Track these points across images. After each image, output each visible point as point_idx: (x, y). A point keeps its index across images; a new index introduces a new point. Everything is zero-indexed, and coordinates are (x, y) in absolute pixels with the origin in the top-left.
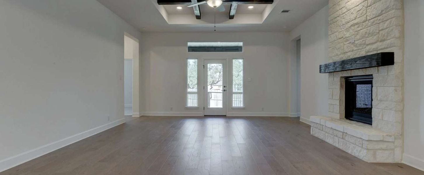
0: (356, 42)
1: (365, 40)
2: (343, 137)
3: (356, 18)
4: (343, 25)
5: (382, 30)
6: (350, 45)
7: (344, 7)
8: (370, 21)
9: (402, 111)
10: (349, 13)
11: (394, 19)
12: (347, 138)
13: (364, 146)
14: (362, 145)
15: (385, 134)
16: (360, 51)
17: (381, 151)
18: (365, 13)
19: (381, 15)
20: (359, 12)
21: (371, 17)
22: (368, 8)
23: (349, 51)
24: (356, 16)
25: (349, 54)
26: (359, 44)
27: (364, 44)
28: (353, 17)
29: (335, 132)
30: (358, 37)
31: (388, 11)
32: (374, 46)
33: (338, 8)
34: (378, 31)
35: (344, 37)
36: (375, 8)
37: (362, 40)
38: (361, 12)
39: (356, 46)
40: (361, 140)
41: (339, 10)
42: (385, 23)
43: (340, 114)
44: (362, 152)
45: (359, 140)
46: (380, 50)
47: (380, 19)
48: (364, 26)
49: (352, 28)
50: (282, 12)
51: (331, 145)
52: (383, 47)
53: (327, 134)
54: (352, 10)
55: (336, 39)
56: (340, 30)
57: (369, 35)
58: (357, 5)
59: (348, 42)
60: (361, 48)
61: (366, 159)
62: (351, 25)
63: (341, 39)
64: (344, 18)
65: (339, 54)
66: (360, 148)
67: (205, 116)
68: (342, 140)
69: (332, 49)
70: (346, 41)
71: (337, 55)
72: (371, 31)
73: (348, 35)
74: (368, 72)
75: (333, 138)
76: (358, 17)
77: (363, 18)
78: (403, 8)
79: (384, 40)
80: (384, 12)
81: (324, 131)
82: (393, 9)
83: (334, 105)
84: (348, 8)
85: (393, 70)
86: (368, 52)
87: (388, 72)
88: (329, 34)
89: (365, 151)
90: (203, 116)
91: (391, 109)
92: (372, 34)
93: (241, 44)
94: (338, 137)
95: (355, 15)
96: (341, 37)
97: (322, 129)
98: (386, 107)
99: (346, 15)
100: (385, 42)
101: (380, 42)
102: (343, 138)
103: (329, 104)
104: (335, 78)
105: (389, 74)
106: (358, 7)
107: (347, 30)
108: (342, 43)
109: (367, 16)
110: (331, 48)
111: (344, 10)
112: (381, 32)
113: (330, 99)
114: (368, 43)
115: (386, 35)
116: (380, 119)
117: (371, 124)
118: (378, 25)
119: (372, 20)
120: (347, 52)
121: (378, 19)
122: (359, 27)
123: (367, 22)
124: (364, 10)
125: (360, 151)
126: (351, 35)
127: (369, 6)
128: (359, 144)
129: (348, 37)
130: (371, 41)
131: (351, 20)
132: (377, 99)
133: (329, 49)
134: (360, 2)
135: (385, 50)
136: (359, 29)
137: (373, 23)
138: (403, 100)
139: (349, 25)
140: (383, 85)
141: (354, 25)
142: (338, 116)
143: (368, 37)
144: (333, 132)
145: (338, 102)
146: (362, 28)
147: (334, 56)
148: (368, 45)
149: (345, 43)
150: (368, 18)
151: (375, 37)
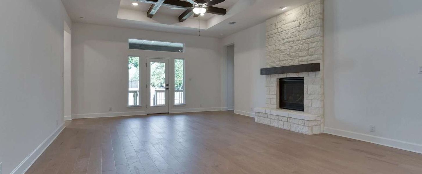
0: (291, 54)
1: (298, 53)
2: (287, 120)
3: (290, 38)
4: (280, 40)
5: (311, 48)
6: (285, 55)
7: (280, 28)
8: (301, 41)
9: (323, 101)
10: (284, 33)
11: (319, 42)
12: (291, 121)
13: (306, 125)
14: (305, 124)
15: (317, 116)
16: (294, 61)
17: (315, 127)
18: (298, 35)
19: (310, 38)
20: (293, 34)
21: (303, 38)
22: (300, 32)
23: (285, 60)
24: (291, 36)
25: (285, 62)
26: (293, 55)
27: (297, 56)
28: (287, 36)
29: (280, 118)
30: (292, 50)
31: (315, 37)
32: (305, 58)
33: (274, 27)
34: (308, 49)
35: (280, 49)
36: (305, 33)
37: (296, 53)
38: (294, 34)
39: (291, 57)
40: (303, 121)
41: (276, 30)
42: (313, 44)
43: (277, 105)
44: (304, 129)
45: (301, 121)
46: (309, 61)
47: (309, 41)
48: (297, 44)
49: (288, 44)
50: (229, 23)
51: (277, 127)
52: (312, 59)
53: (272, 120)
54: (287, 31)
55: (273, 50)
56: (277, 44)
57: (301, 50)
58: (291, 28)
59: (284, 53)
60: (295, 58)
61: (307, 133)
62: (287, 42)
63: (277, 51)
64: (280, 36)
65: (276, 61)
66: (303, 126)
67: (147, 114)
68: (287, 123)
69: (270, 57)
70: (282, 53)
71: (274, 62)
72: (302, 48)
73: (283, 48)
74: (300, 75)
75: (278, 122)
76: (292, 36)
77: (297, 38)
78: (323, 36)
79: (313, 55)
80: (312, 37)
81: (269, 118)
82: (319, 36)
83: (271, 98)
84: (284, 29)
85: (320, 74)
86: (301, 61)
87: (315, 75)
88: (266, 46)
89: (307, 128)
90: (146, 114)
91: (318, 100)
92: (304, 50)
93: (181, 45)
94: (283, 121)
95: (289, 35)
96: (278, 49)
97: (267, 117)
98: (315, 98)
99: (282, 34)
100: (313, 56)
101: (310, 56)
102: (287, 122)
103: (266, 98)
104: (272, 79)
105: (316, 77)
106: (292, 30)
107: (283, 44)
108: (278, 53)
109: (299, 37)
110: (268, 56)
111: (280, 30)
112: (310, 50)
113: (268, 94)
114: (300, 56)
115: (314, 52)
116: (310, 106)
117: (303, 111)
118: (308, 44)
119: (304, 41)
120: (283, 61)
121: (308, 41)
122: (293, 44)
123: (300, 41)
124: (297, 33)
125: (303, 128)
126: (286, 48)
127: (301, 31)
128: (302, 124)
129: (284, 50)
130: (303, 55)
131: (287, 38)
132: (308, 93)
133: (266, 57)
134: (294, 27)
135: (313, 61)
136: (293, 45)
137: (304, 42)
138: (324, 94)
139: (285, 41)
140: (312, 84)
141: (289, 42)
142: (275, 107)
143: (300, 51)
144: (278, 118)
145: (275, 97)
146: (295, 45)
147: (271, 63)
148: (300, 57)
149: (281, 54)
150: (300, 39)
151: (306, 52)
